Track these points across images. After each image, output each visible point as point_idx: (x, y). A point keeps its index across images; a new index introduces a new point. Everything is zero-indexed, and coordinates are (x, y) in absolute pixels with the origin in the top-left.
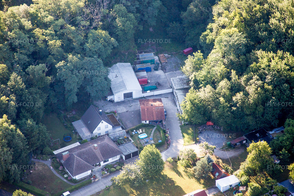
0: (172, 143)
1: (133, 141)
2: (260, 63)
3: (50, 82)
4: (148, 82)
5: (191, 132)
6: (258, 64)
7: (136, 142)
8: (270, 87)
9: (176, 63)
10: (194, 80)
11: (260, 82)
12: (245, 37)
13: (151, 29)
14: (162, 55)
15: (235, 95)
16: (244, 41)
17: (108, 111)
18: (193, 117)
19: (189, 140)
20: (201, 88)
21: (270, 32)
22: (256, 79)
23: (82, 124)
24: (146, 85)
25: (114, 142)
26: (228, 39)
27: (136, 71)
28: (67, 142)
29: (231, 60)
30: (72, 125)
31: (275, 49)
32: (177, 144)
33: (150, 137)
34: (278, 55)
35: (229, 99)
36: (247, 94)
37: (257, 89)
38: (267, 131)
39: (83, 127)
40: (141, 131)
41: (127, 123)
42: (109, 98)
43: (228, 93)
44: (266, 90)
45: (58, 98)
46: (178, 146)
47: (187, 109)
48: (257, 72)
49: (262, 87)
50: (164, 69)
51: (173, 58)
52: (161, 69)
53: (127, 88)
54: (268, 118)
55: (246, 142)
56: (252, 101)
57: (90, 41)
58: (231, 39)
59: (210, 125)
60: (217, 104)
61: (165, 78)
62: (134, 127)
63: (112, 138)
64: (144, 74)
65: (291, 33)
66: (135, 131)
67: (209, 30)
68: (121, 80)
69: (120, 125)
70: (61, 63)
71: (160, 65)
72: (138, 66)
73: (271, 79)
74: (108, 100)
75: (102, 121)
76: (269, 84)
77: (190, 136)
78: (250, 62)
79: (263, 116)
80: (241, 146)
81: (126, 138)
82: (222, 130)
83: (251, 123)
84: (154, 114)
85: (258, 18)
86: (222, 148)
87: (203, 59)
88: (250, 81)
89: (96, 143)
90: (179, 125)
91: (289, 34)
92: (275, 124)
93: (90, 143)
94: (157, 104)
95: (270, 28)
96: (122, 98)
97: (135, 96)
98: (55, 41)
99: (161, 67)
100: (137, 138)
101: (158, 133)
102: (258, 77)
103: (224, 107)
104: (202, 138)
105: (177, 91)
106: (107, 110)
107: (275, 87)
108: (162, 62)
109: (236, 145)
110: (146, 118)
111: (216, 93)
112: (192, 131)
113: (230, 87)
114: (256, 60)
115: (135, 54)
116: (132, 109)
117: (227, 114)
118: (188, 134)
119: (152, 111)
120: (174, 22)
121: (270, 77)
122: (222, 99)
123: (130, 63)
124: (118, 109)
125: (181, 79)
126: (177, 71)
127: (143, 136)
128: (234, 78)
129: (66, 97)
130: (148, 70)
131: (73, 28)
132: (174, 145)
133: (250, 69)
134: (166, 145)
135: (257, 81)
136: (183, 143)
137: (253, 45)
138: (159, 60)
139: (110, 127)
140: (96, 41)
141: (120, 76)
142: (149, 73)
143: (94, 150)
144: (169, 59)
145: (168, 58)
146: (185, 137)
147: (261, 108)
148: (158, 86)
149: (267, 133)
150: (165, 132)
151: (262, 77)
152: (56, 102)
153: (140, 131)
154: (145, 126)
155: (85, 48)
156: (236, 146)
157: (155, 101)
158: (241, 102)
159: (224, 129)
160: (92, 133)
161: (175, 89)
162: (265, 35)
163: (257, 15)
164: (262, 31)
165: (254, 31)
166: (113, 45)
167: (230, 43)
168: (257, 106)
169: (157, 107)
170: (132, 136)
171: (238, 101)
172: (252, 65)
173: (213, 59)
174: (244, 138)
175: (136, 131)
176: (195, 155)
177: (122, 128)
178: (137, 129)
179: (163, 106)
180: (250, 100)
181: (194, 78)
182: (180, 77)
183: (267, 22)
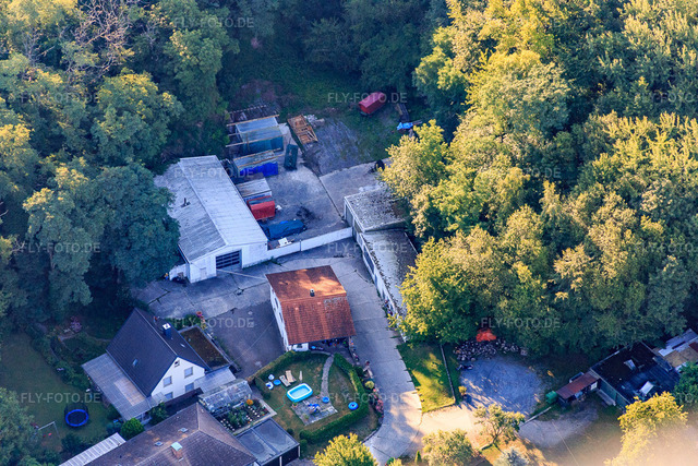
0: (389, 408)
1: (273, 413)
2: (619, 155)
3: (10, 253)
4: (276, 212)
5: (435, 367)
6: (614, 158)
7: (282, 414)
8: (657, 226)
9: (344, 141)
10: (428, 211)
11: (627, 214)
12: (562, 76)
13: (255, 43)
14: (298, 119)
15: (562, 256)
16: (562, 88)
17: (176, 314)
18: (442, 326)
19: (436, 392)
20: (452, 234)
21: (630, 58)
22: (614, 204)
23: (114, 367)
24: (271, 219)
25: (219, 419)
26: (518, 84)
27: (238, 179)
28: (76, 428)
29: (532, 148)
30: (80, 371)
31: (648, 106)
32: (402, 408)
33: (322, 395)
34: (663, 126)
35: (543, 269)
36: (595, 252)
37: (622, 236)
38: (653, 347)
39: (118, 378)
40: (290, 379)
41: (239, 348)
42: (173, 273)
43: (538, 249)
44: (648, 237)
45: (28, 291)
46: (407, 415)
47: (425, 305)
48: (614, 181)
49: (636, 228)
50: (311, 164)
51: (332, 128)
52: (306, 165)
53: (225, 241)
54: (658, 316)
55: (599, 386)
56: (612, 273)
57: (109, 113)
58: (524, 86)
59: (486, 342)
60: (509, 284)
61: (320, 193)
62: (268, 367)
63: (212, 406)
64: (261, 186)
65: (688, 58)
66: (272, 377)
67: (442, 46)
68: (201, 215)
69: (226, 362)
70: (39, 197)
71: (300, 152)
72: (241, 163)
73: (657, 202)
74: (171, 277)
75: (178, 359)
76: (654, 217)
77: (436, 381)
78: (585, 151)
79: (643, 310)
80: (585, 401)
81: (252, 402)
82: (524, 353)
83: (610, 334)
84: (323, 322)
85: (589, 18)
86: (536, 413)
87: (441, 143)
88: (599, 212)
89: (174, 435)
90: (395, 343)
91: (681, 61)
92: (676, 329)
93: (155, 437)
94: (324, 286)
95: (629, 44)
96: (212, 271)
97: (246, 261)
98: (11, 126)
99: (303, 156)
100: (281, 399)
101: (342, 379)
102: (619, 198)
103: (530, 293)
104: (471, 384)
105: (369, 238)
106: (172, 311)
107: (669, 225)
108: (304, 140)
109: (573, 398)
110: (301, 335)
111: (500, 250)
112: (439, 362)
113: (541, 231)
114: (606, 145)
115: (222, 123)
116: (245, 301)
117: (542, 313)
118: (428, 374)
119: (316, 312)
120: (323, 20)
121: (653, 198)
122: (522, 269)
123: (214, 157)
124: (206, 304)
125: (375, 199)
126: (352, 168)
127: (300, 393)
128: (551, 206)
129: (55, 286)
130: (268, 171)
131: (56, 79)
132: (394, 411)
133: (591, 174)
134: (373, 417)
135: (617, 210)
136: (420, 405)
137: (583, 97)
138: (294, 136)
139: (199, 371)
140: (126, 113)
141: (195, 201)
142: (273, 179)
143: (174, 461)
144: (320, 131)
145: (318, 127)
146: (420, 385)
147: (638, 292)
148: (306, 220)
149: (653, 355)
150: (361, 375)
151: (630, 198)
152: (24, 302)
153: (288, 378)
154: (297, 359)
155: (96, 135)
156: (574, 402)
157: (314, 274)
158: (580, 276)
159: (531, 351)
160: (149, 395)
161: (364, 229)
162: (617, 68)
163: (587, 9)
164: (607, 56)
165: (584, 54)
166: (168, 114)
167: (525, 98)
168: (626, 285)
169: (327, 297)
170: (267, 397)
171: (571, 273)
172: (597, 163)
173: (478, 146)
174: (592, 377)
175: (277, 378)
176: (469, 448)
177: (234, 371)
178: (278, 371)
179: (345, 295)
180: (606, 268)
181: (427, 204)
182: (369, 189)
183: (617, 27)
